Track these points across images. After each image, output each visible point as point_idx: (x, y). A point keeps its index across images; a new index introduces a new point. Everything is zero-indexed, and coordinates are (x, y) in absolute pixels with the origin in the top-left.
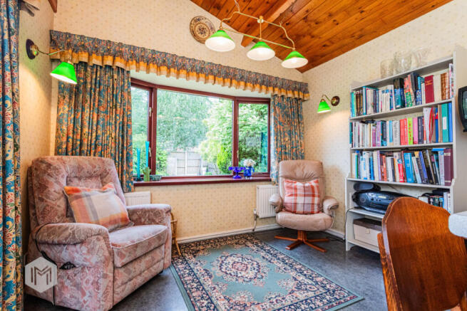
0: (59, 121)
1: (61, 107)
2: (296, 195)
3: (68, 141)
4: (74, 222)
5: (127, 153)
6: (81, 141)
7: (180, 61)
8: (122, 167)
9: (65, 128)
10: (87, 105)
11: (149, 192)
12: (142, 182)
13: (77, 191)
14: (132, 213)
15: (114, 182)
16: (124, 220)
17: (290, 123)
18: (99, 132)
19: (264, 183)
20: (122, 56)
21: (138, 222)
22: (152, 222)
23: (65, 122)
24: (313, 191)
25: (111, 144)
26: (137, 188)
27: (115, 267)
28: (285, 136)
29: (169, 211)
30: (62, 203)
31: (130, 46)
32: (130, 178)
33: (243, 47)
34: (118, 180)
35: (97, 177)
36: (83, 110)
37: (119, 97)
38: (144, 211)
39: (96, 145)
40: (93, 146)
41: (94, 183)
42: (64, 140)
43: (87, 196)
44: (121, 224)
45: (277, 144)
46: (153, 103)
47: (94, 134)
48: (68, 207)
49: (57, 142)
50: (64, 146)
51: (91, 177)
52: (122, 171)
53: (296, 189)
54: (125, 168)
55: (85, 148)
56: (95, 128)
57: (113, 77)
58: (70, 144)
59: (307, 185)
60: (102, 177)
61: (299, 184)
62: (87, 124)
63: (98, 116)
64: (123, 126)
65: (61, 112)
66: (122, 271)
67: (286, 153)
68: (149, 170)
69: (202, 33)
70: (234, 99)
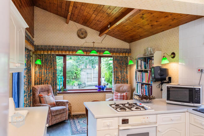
0: (35, 73)
1: (36, 69)
2: (117, 98)
3: (38, 79)
4: (41, 103)
5: (56, 82)
6: (42, 79)
7: (73, 48)
8: (54, 87)
9: (37, 75)
10: (43, 67)
11: (63, 96)
12: (61, 92)
13: (42, 96)
14: (57, 102)
15: (51, 92)
16: (54, 104)
17: (121, 67)
18: (47, 76)
19: (109, 93)
20: (53, 50)
21: (58, 105)
22: (62, 105)
23: (37, 74)
24: (124, 97)
25: (50, 80)
26: (59, 94)
27: (52, 116)
28: (118, 73)
29: (67, 102)
30: (38, 99)
31: (56, 46)
32: (56, 91)
33: (100, 37)
34: (52, 92)
35: (46, 91)
36: (42, 69)
37: (53, 64)
38: (60, 102)
39: (46, 80)
40: (45, 81)
41: (46, 93)
42: (37, 79)
43: (45, 97)
44: (53, 105)
45: (115, 77)
46: (65, 61)
47: (45, 77)
48: (40, 100)
49: (35, 79)
50: (37, 81)
51: (45, 91)
52: (54, 88)
53: (117, 96)
54: (55, 88)
55: (43, 81)
56: (45, 75)
57: (51, 57)
58: (39, 80)
59: (122, 94)
60: (48, 91)
61: (119, 94)
62: (43, 74)
63: (46, 70)
64: (54, 73)
65: (36, 70)
66: (53, 117)
67: (119, 80)
68: (63, 87)
69: (82, 35)
70: (99, 56)
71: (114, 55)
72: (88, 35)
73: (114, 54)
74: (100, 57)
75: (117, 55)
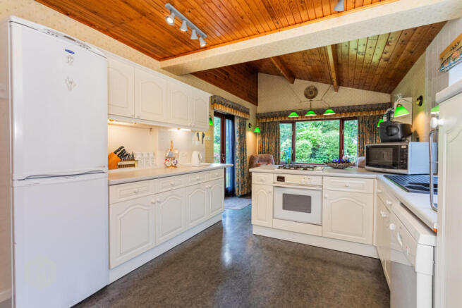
17: (371, 133)
18: (270, 145)
25: (273, 150)
28: (366, 140)
35: (266, 161)
36: (265, 138)
37: (275, 132)
39: (268, 150)
47: (268, 146)
50: (260, 150)
51: (264, 161)
54: (277, 159)
55: (265, 151)
56: (268, 144)
57: (273, 125)
63: (269, 139)
64: (277, 142)
69: (311, 94)
70: (340, 119)
71: (359, 115)
72: (319, 92)
73: (359, 113)
74: (342, 120)
75: (364, 114)
